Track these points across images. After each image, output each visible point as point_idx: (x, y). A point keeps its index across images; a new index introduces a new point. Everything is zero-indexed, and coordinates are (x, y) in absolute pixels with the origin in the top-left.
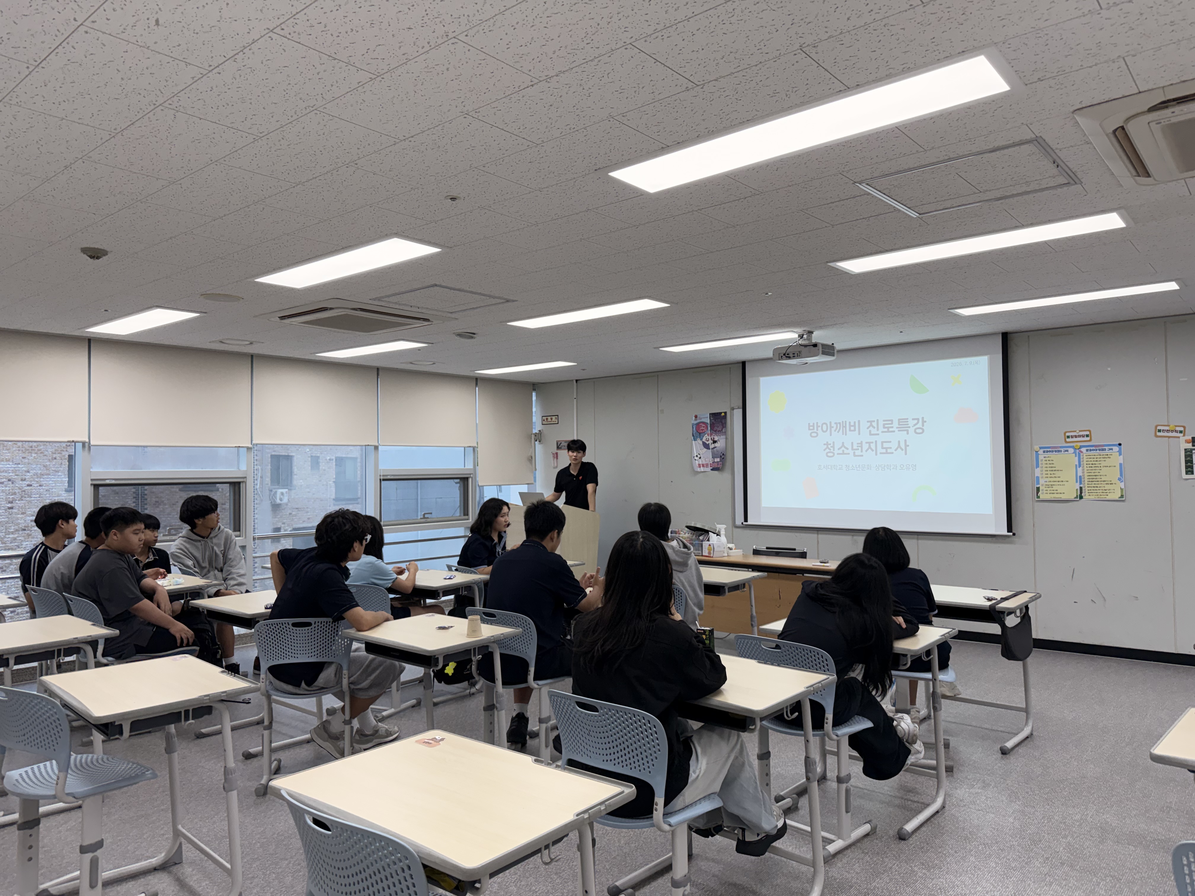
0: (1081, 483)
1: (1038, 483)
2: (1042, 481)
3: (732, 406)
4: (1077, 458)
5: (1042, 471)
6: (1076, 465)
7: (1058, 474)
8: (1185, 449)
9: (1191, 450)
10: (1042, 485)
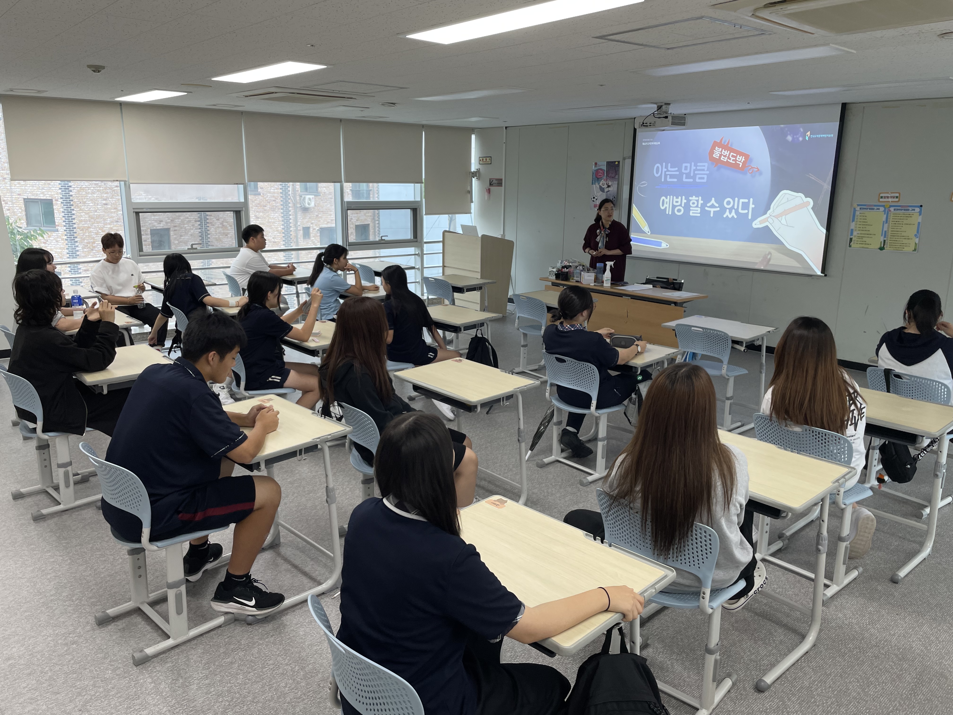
0: (885, 237)
1: (852, 234)
2: (855, 233)
3: (624, 156)
4: (885, 215)
5: (856, 224)
6: (884, 222)
7: (868, 228)
10: (855, 236)
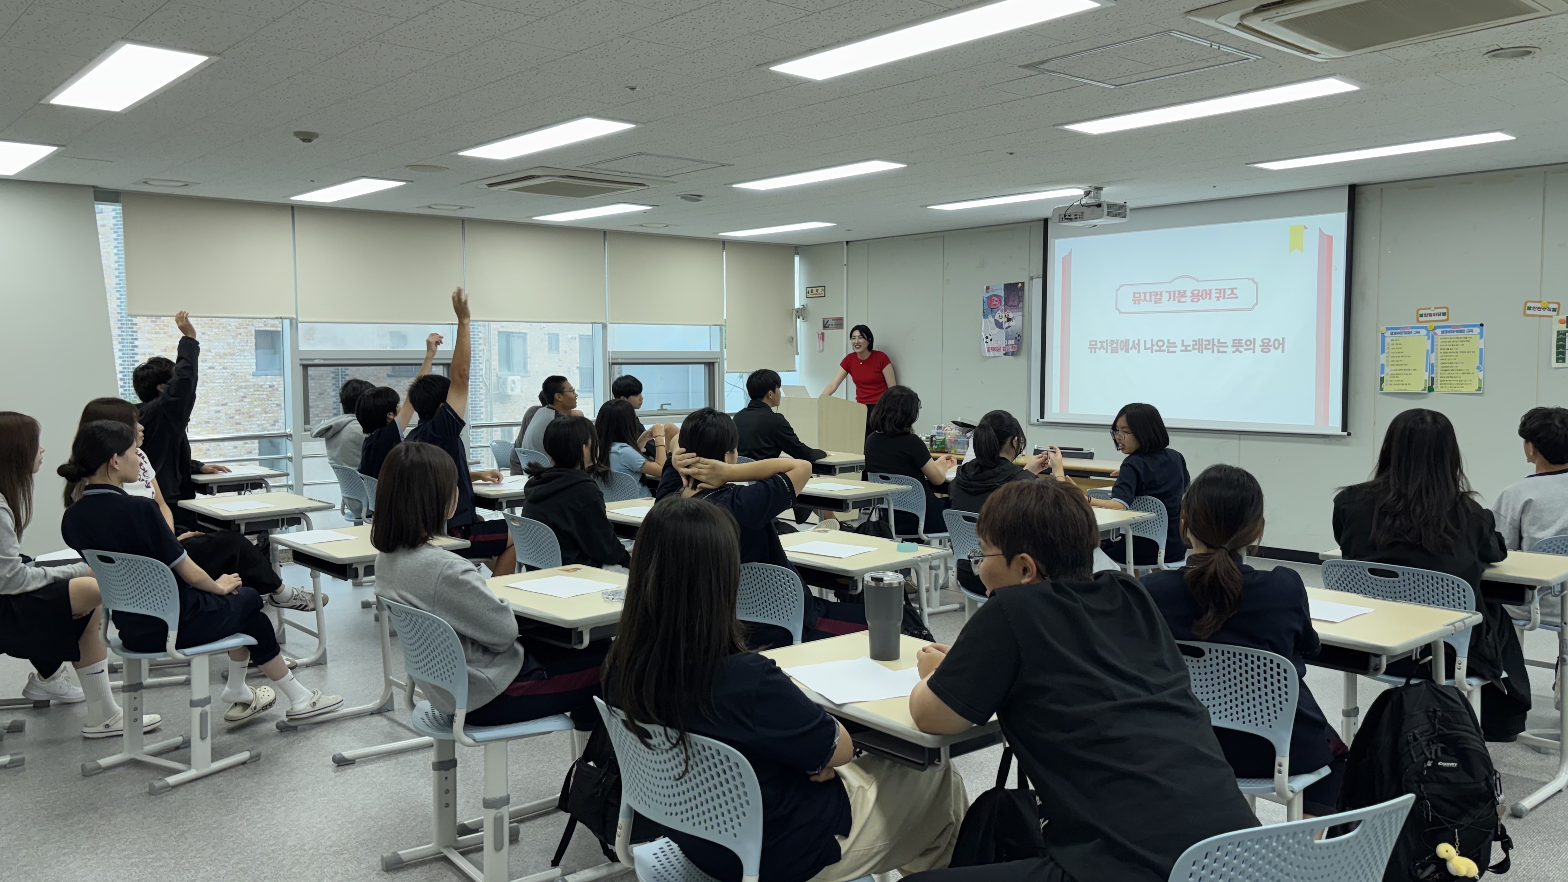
0: (1432, 372)
1: (1382, 372)
2: (1387, 370)
3: (1031, 275)
4: (1430, 341)
5: (1388, 357)
6: (1428, 350)
7: (1405, 361)
8: (1558, 332)
9: (1564, 333)
10: (1388, 374)
